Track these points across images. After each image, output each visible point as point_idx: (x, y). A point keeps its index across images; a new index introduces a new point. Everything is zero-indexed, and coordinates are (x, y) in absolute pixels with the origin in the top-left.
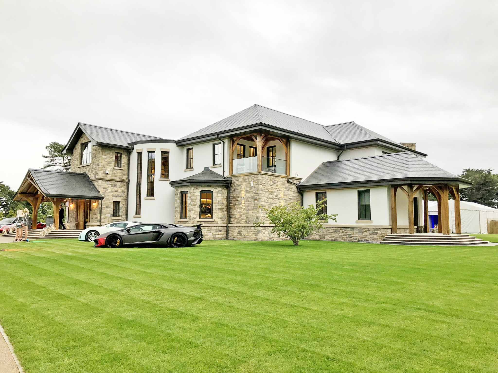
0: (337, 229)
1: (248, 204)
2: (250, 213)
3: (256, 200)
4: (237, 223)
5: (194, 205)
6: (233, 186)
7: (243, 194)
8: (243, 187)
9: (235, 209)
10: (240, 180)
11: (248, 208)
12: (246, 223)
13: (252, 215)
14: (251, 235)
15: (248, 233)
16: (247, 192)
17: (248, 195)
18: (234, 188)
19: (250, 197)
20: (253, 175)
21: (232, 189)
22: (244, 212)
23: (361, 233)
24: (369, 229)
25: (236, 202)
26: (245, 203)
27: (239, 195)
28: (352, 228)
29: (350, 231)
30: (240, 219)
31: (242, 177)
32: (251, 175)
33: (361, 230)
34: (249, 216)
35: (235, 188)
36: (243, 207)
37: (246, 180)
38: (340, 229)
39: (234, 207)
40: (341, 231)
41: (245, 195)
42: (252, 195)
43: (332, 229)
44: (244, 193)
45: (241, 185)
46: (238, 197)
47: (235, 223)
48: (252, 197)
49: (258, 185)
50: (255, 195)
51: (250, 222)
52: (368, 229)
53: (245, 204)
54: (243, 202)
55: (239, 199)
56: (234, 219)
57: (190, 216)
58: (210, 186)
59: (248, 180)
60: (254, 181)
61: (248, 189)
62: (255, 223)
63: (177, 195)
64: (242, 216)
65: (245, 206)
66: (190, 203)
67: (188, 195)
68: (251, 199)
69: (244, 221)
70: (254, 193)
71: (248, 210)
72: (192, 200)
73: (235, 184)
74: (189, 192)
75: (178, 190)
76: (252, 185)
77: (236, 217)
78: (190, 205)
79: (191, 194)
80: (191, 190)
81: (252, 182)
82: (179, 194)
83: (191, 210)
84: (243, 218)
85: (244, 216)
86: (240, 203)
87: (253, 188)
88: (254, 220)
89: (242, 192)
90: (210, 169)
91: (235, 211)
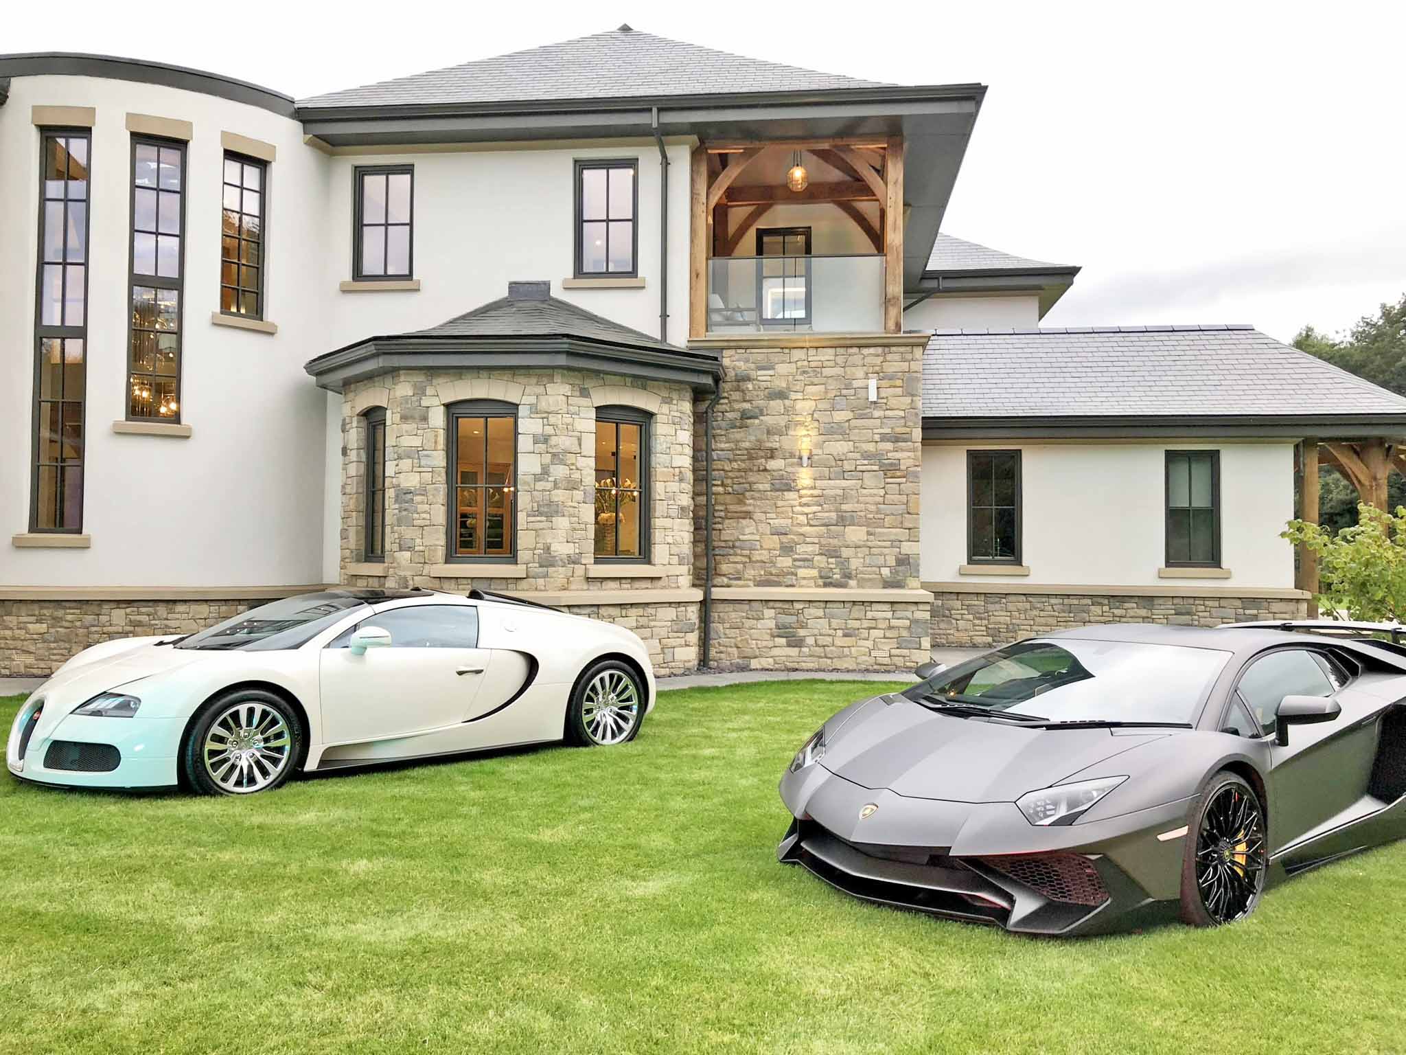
1: (840, 492)
2: (855, 534)
3: (898, 473)
4: (759, 584)
5: (573, 486)
6: (736, 396)
7: (804, 440)
8: (804, 406)
9: (748, 515)
10: (782, 369)
11: (837, 511)
12: (826, 585)
13: (869, 544)
14: (869, 644)
15: (845, 635)
16: (830, 431)
17: (840, 447)
18: (736, 406)
19: (851, 455)
20: (880, 350)
21: (728, 408)
22: (808, 529)
25: (752, 477)
26: (818, 483)
27: (776, 445)
28: (1145, 600)
29: (1133, 612)
30: (785, 562)
31: (798, 354)
32: (859, 347)
33: (1184, 604)
34: (845, 553)
35: (747, 406)
36: (800, 505)
37: (826, 372)
39: (741, 502)
40: (1094, 610)
41: (820, 445)
42: (871, 447)
44: (814, 433)
45: (793, 396)
46: (772, 454)
47: (751, 583)
48: (866, 456)
49: (908, 400)
50: (889, 446)
51: (853, 583)
53: (816, 492)
54: (805, 477)
55: (773, 464)
56: (740, 567)
57: (547, 549)
58: (644, 388)
59: (838, 371)
60: (882, 375)
61: (840, 416)
62: (887, 584)
63: (425, 419)
64: (800, 549)
65: (821, 500)
66: (545, 472)
67: (528, 425)
68: (863, 465)
69: (815, 573)
70: (884, 438)
71: (843, 521)
72: (554, 455)
73: (750, 386)
74: (534, 409)
75: (430, 391)
76: (873, 397)
77: (756, 556)
78: (540, 485)
79: (552, 419)
80: (551, 399)
81: (873, 384)
82: (438, 418)
83: (548, 510)
84: (807, 561)
85: (810, 548)
86: (785, 485)
87: (877, 414)
88: (886, 572)
89: (802, 431)
90: (553, 294)
91: (744, 522)
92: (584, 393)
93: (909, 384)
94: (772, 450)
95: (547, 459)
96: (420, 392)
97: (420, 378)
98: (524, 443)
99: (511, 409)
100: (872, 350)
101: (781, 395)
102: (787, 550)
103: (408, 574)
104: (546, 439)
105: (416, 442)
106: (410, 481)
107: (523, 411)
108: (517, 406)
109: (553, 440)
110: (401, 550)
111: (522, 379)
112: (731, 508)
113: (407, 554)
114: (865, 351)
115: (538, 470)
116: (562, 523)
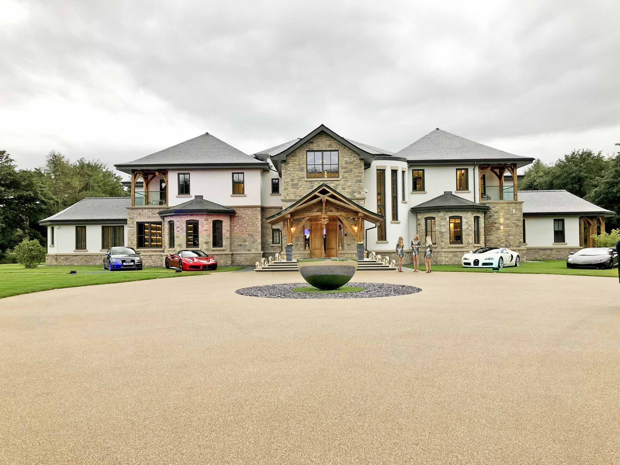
0: (537, 250)
1: (508, 230)
2: (511, 238)
7: (502, 220)
8: (501, 214)
9: (491, 235)
10: (497, 207)
11: (508, 233)
12: (506, 247)
13: (514, 239)
16: (506, 219)
17: (508, 222)
19: (510, 223)
21: (488, 214)
22: (503, 237)
23: (559, 253)
24: (566, 250)
25: (492, 228)
26: (505, 228)
28: (551, 249)
29: (549, 252)
30: (498, 243)
31: (500, 205)
33: (559, 250)
34: (509, 241)
35: (491, 214)
36: (501, 232)
37: (505, 208)
38: (539, 250)
40: (541, 252)
41: (504, 221)
42: (514, 222)
43: (533, 250)
45: (499, 212)
46: (496, 223)
49: (520, 213)
50: (517, 221)
51: (511, 247)
52: (564, 250)
53: (504, 230)
54: (502, 227)
55: (496, 225)
56: (490, 244)
57: (468, 241)
58: (478, 212)
59: (507, 208)
60: (515, 209)
61: (508, 216)
62: (517, 247)
63: (446, 219)
64: (502, 240)
65: (505, 232)
66: (468, 228)
67: (464, 220)
68: (513, 225)
69: (504, 245)
70: (516, 220)
71: (509, 235)
72: (469, 225)
73: (491, 211)
74: (465, 217)
75: (447, 215)
76: (514, 213)
77: (493, 242)
78: (467, 231)
79: (469, 219)
80: (469, 216)
81: (514, 210)
82: (448, 219)
83: (468, 235)
84: (503, 243)
85: (503, 240)
86: (499, 229)
87: (515, 216)
88: (517, 244)
89: (501, 219)
90: (453, 194)
91: (491, 236)
92: (472, 214)
93: (521, 209)
94: (496, 222)
95: (468, 226)
96: (445, 215)
97: (445, 212)
98: (463, 223)
99: (461, 218)
100: (513, 204)
101: (497, 212)
102: (499, 241)
103: (444, 246)
104: (468, 223)
105: (444, 224)
106: (443, 230)
107: (463, 218)
108: (462, 217)
109: (469, 223)
110: (442, 242)
111: (463, 212)
112: (488, 233)
113: (444, 243)
114: (512, 204)
115: (466, 228)
116: (471, 237)
